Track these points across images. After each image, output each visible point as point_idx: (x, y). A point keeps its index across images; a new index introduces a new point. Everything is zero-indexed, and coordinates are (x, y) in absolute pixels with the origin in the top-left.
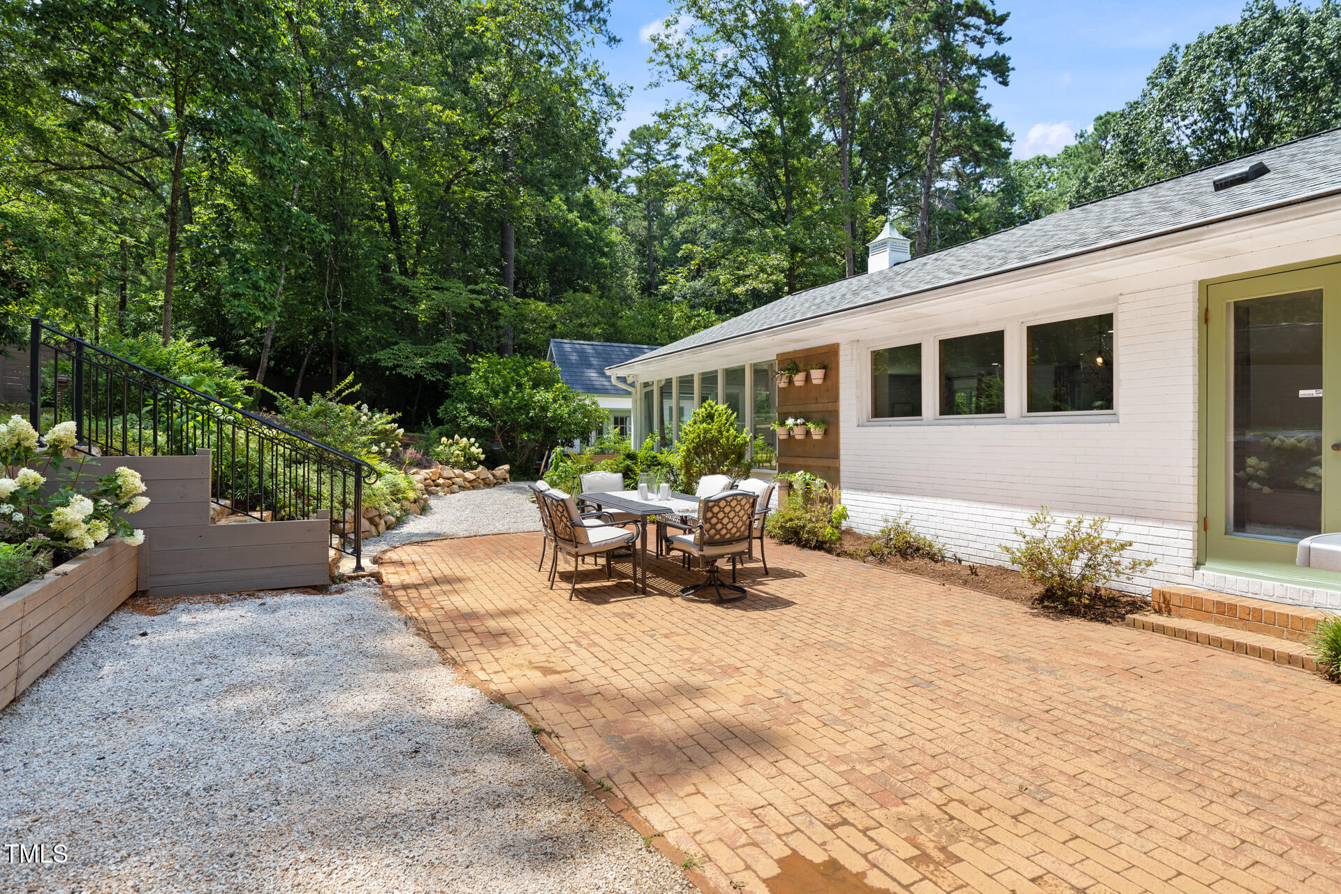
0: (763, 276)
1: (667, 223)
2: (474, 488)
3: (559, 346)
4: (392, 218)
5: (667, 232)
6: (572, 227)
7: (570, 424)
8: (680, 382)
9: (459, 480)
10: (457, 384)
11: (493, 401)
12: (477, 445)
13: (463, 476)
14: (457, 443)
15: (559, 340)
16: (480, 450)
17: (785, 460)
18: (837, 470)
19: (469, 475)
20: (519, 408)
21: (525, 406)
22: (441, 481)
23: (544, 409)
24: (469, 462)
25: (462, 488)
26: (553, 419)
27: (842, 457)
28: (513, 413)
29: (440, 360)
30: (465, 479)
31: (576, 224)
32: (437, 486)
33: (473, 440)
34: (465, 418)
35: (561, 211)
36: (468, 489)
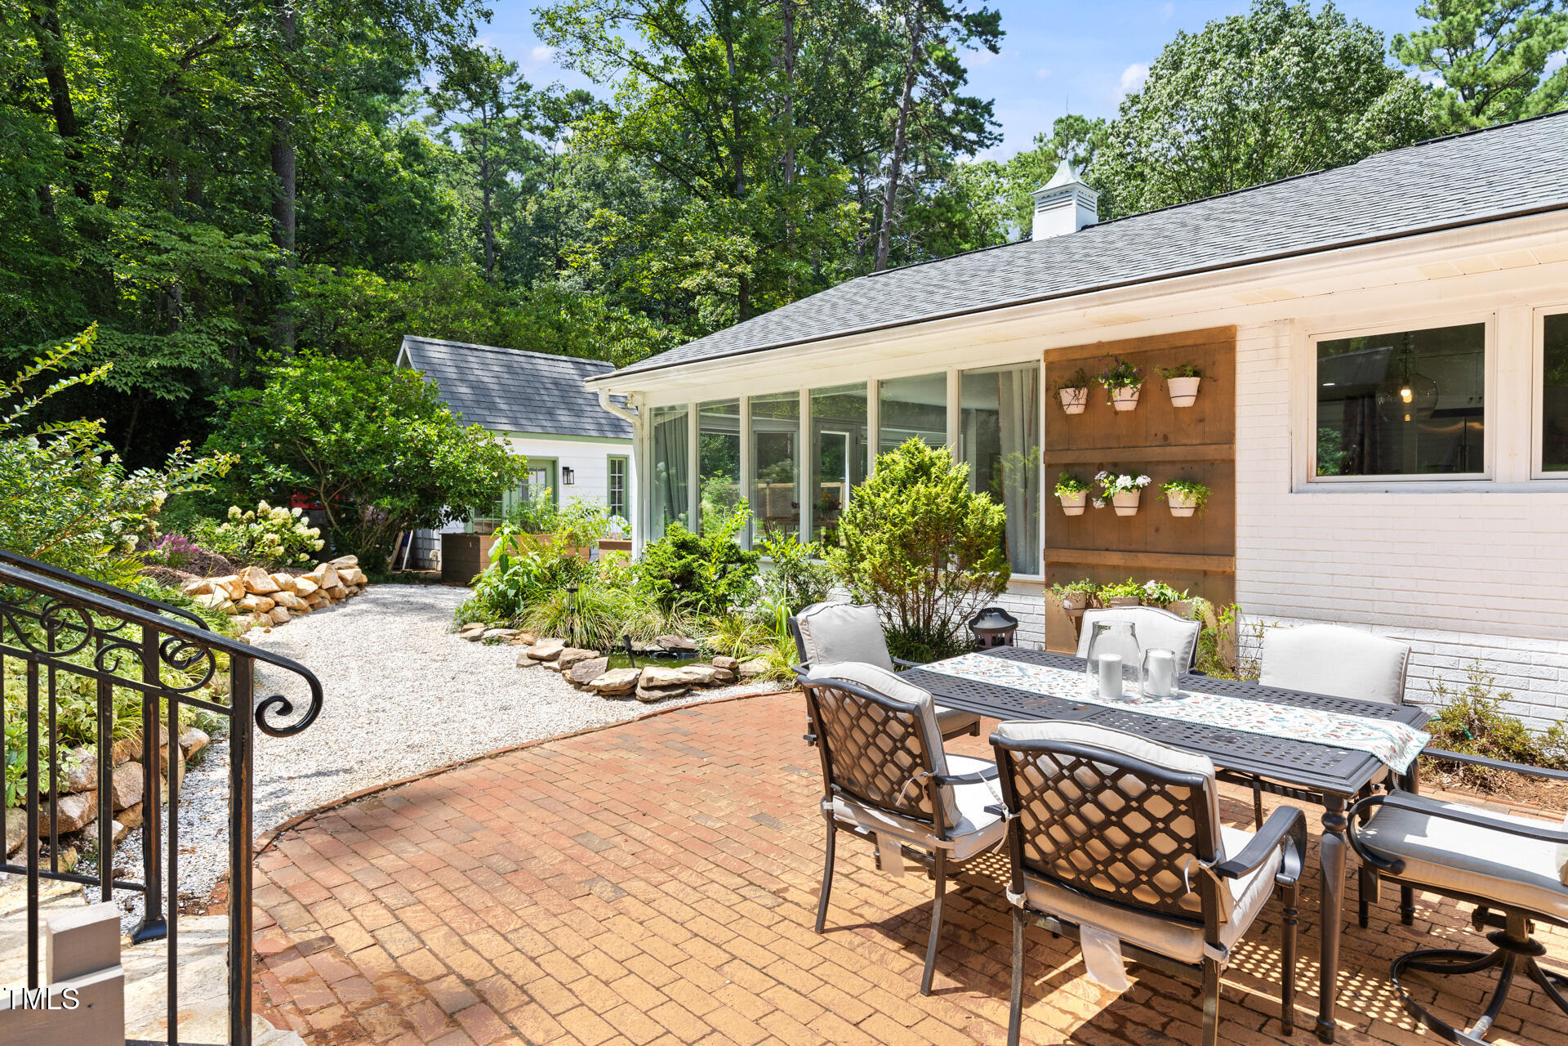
0: (721, 266)
1: (509, 200)
2: (314, 608)
3: (418, 347)
4: (62, 108)
5: (510, 211)
6: (388, 175)
7: (469, 482)
8: (754, 406)
9: (287, 597)
10: (231, 405)
11: (320, 437)
12: (305, 520)
13: (292, 587)
14: (265, 518)
15: (420, 339)
16: (316, 531)
17: (1064, 556)
18: (1230, 579)
19: (305, 583)
20: (371, 452)
21: (383, 448)
22: (251, 601)
23: (423, 453)
24: (296, 558)
25: (294, 611)
26: (442, 471)
27: (1241, 552)
28: (362, 460)
29: (185, 362)
30: (299, 593)
31: (396, 171)
32: (245, 611)
33: (297, 511)
34: (259, 468)
35: (371, 147)
36: (305, 612)
